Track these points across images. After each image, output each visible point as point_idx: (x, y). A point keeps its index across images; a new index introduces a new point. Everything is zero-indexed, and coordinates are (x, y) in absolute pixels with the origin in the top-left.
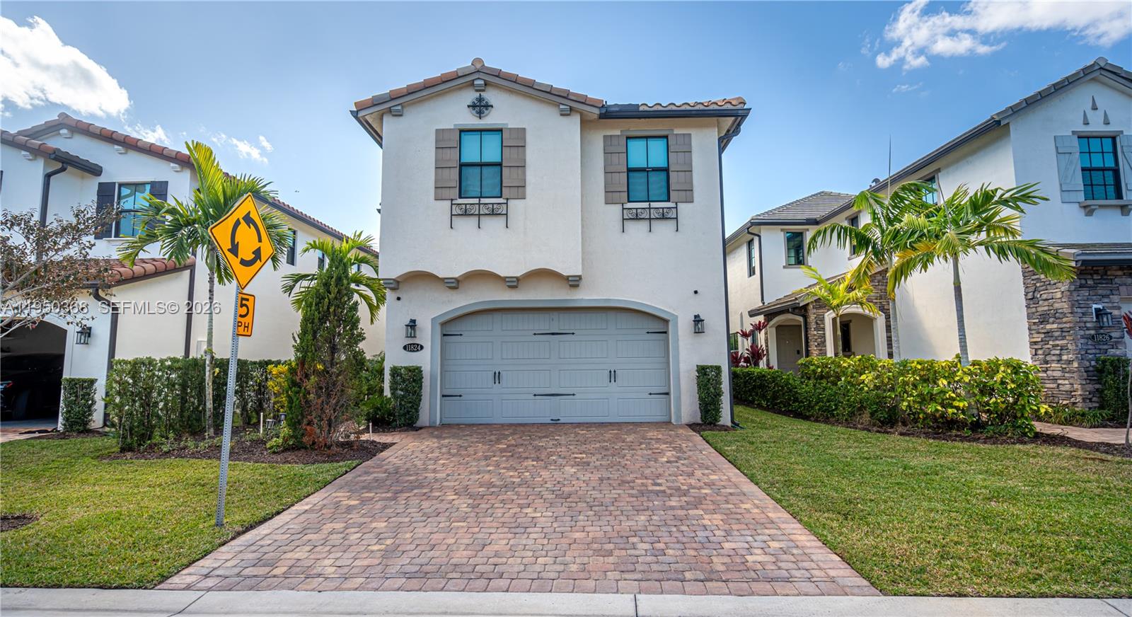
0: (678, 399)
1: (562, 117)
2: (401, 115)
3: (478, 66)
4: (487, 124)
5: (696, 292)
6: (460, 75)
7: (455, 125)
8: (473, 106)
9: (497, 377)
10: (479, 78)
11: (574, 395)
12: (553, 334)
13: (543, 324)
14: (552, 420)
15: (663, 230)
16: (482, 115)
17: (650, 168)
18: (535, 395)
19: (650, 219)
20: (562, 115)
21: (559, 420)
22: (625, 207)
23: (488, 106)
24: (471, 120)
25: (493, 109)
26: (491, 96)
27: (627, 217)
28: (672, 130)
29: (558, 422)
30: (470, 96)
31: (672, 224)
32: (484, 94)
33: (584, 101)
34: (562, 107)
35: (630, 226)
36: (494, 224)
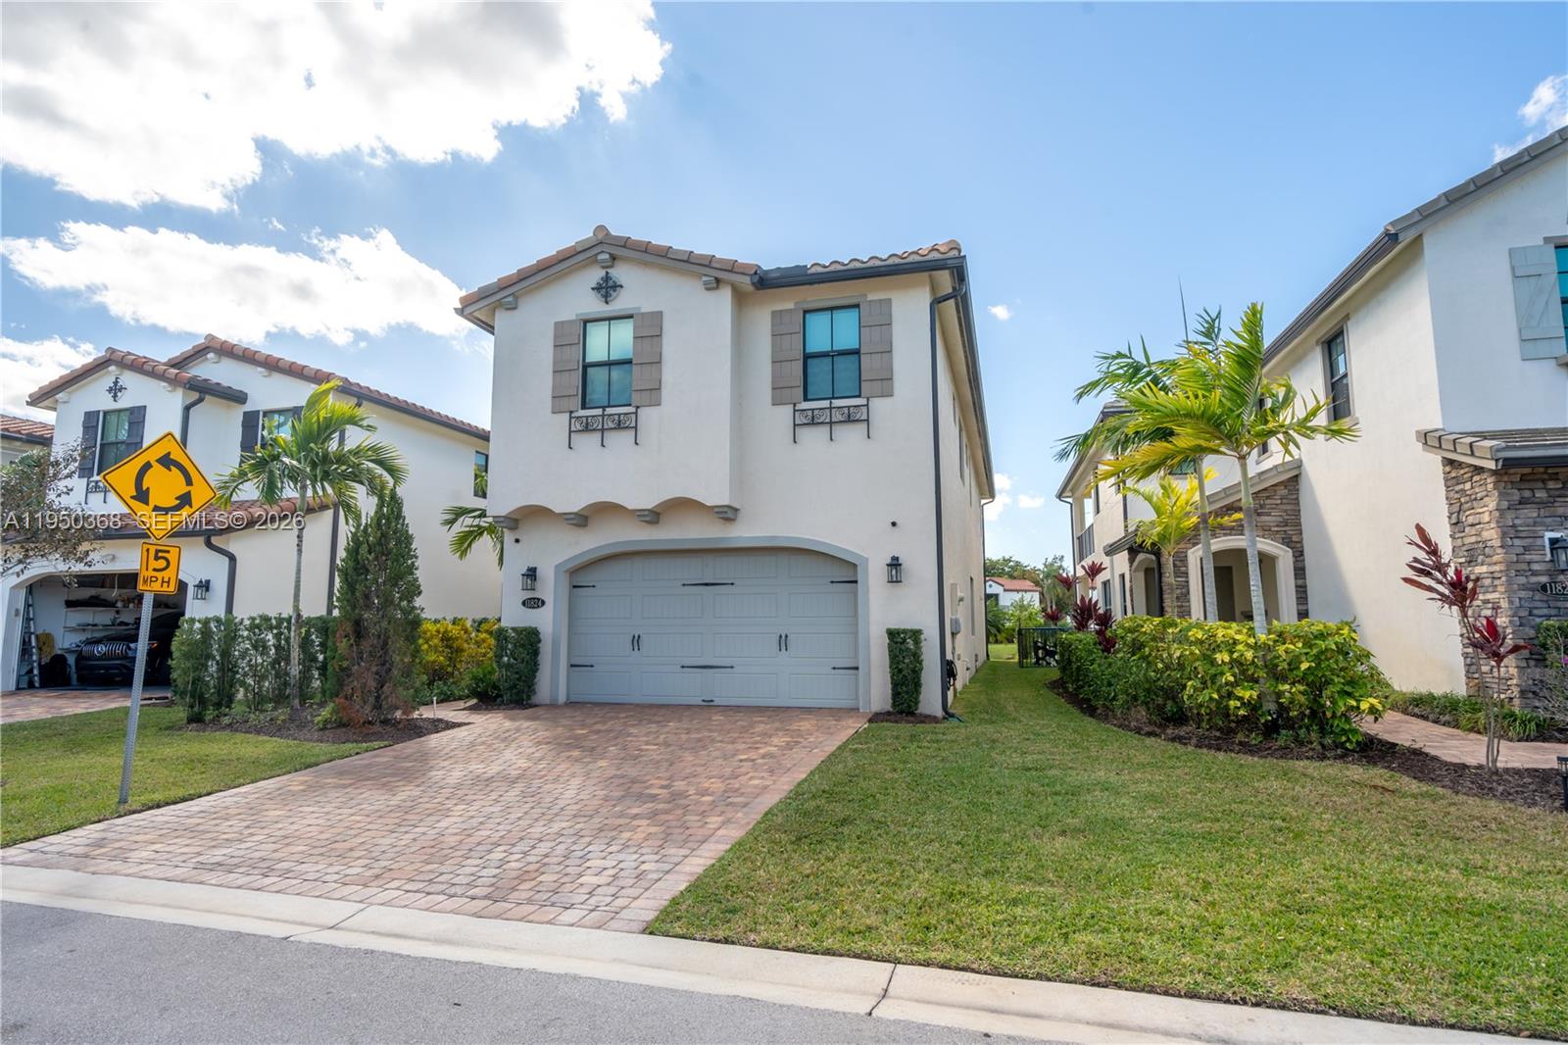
0: (869, 674)
1: (708, 293)
2: (515, 308)
3: (600, 236)
4: (614, 311)
5: (894, 524)
6: (578, 250)
7: (577, 315)
8: (598, 289)
9: (636, 641)
10: (603, 252)
11: (732, 667)
12: (706, 584)
13: (695, 570)
14: (704, 701)
15: (850, 436)
16: (609, 299)
17: (836, 351)
18: (683, 667)
19: (831, 423)
20: (707, 289)
21: (712, 701)
22: (797, 408)
23: (616, 287)
24: (594, 305)
25: (622, 290)
26: (621, 273)
27: (800, 423)
28: (866, 295)
29: (711, 704)
30: (596, 275)
31: (862, 427)
32: (613, 272)
33: (732, 267)
34: (704, 279)
35: (806, 434)
36: (620, 440)
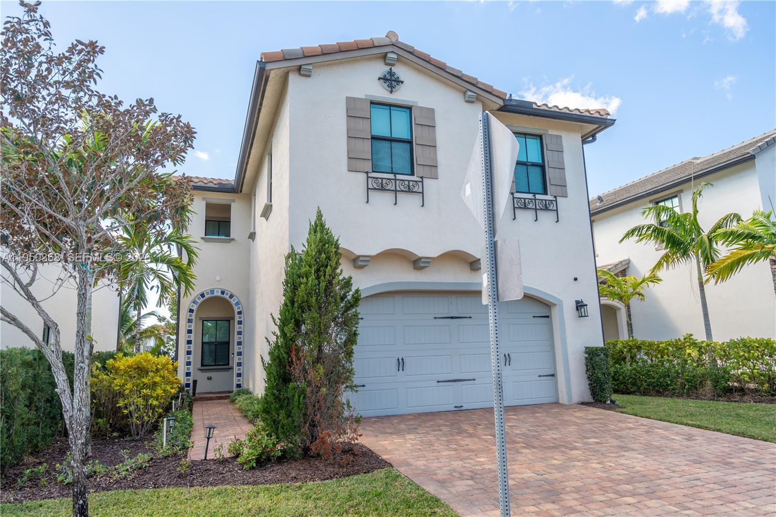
0: (568, 380)
1: (466, 103)
2: (309, 76)
3: (394, 40)
4: (398, 100)
5: (576, 279)
6: (376, 44)
7: (366, 95)
8: (384, 79)
9: (401, 364)
10: (393, 52)
11: (474, 380)
12: (452, 318)
13: (443, 307)
14: (456, 407)
15: (547, 220)
16: (394, 90)
17: (530, 163)
18: (438, 382)
19: (536, 209)
20: (467, 102)
21: (462, 406)
22: (515, 196)
23: (399, 82)
24: (381, 92)
25: (402, 86)
26: (400, 71)
27: (517, 206)
28: (547, 130)
29: (461, 409)
30: (381, 69)
31: (553, 215)
32: (394, 69)
33: (489, 91)
34: (469, 93)
35: (520, 214)
36: (408, 202)
